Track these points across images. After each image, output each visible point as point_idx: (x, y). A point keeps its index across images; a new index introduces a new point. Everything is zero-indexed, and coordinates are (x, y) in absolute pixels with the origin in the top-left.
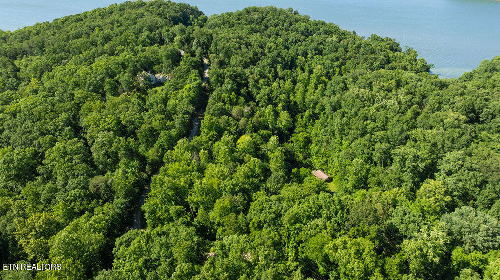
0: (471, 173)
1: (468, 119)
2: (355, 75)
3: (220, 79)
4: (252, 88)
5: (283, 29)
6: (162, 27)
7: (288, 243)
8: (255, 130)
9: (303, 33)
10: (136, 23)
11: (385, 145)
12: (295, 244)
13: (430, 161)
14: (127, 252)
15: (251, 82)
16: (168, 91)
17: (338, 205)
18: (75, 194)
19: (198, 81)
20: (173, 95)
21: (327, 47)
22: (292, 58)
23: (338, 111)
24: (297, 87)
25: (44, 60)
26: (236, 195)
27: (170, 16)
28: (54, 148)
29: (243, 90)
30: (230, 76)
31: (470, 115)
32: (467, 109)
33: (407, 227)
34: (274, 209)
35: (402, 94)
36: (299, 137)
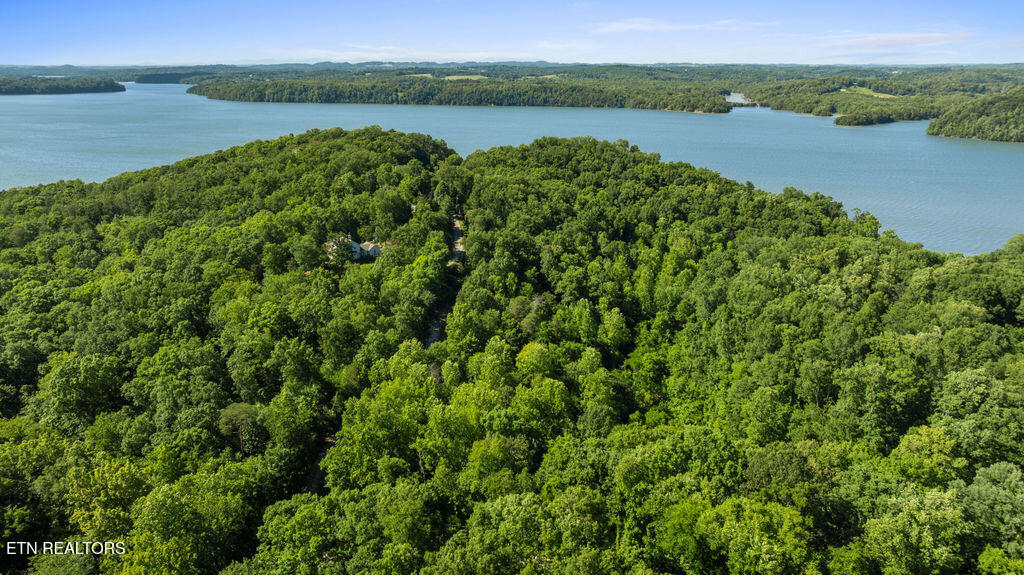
0: (1007, 412)
1: (990, 317)
2: (754, 247)
3: (486, 251)
4: (548, 269)
5: (609, 176)
6: (376, 166)
7: (622, 527)
8: (554, 339)
9: (648, 183)
10: (328, 161)
11: (820, 364)
12: (636, 529)
13: (916, 390)
14: (288, 526)
15: (546, 257)
16: (383, 267)
17: (724, 449)
18: (190, 436)
19: (443, 250)
20: (392, 275)
21: (697, 208)
22: (627, 223)
23: (721, 307)
24: (636, 273)
25: (153, 219)
26: (515, 437)
27: (393, 154)
28: (157, 356)
29: (529, 273)
30: (506, 245)
31: (995, 309)
32: (986, 295)
33: (874, 504)
34: (592, 457)
35: (851, 274)
36: (643, 358)
